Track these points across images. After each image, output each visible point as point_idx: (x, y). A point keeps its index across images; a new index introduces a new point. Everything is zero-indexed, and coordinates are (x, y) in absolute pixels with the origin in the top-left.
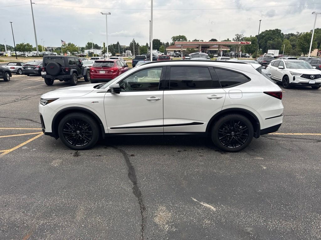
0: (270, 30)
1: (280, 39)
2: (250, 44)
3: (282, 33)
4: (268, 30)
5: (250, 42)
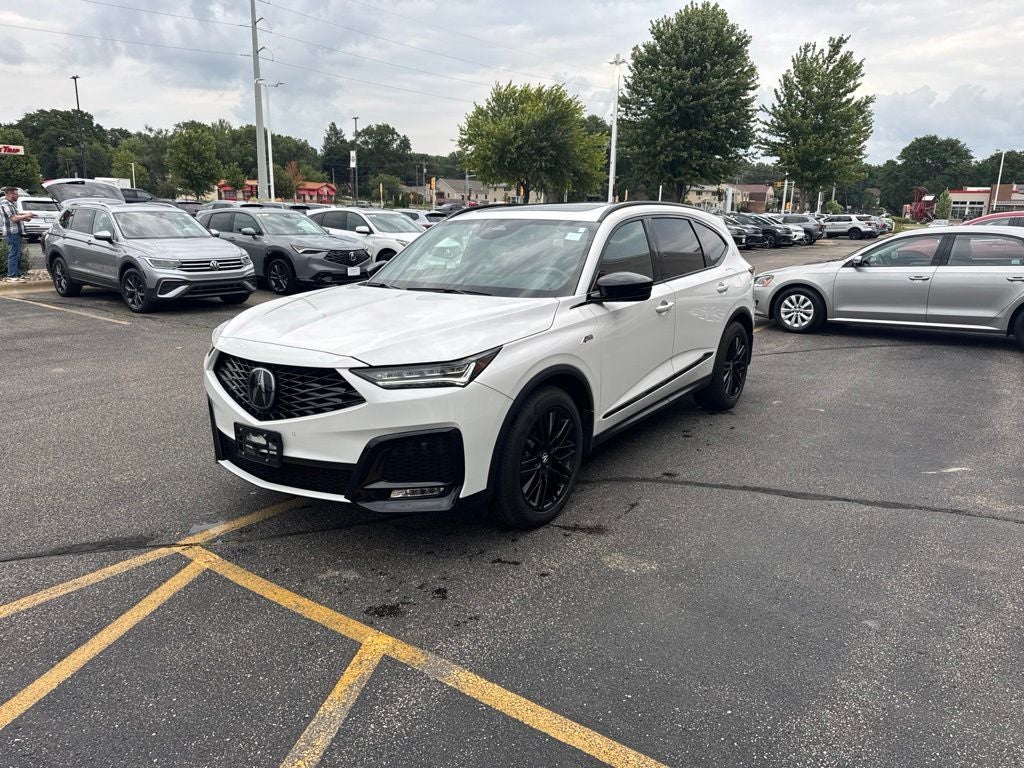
0: (55, 113)
1: (96, 145)
2: (22, 153)
3: (98, 125)
4: (48, 110)
5: (21, 148)
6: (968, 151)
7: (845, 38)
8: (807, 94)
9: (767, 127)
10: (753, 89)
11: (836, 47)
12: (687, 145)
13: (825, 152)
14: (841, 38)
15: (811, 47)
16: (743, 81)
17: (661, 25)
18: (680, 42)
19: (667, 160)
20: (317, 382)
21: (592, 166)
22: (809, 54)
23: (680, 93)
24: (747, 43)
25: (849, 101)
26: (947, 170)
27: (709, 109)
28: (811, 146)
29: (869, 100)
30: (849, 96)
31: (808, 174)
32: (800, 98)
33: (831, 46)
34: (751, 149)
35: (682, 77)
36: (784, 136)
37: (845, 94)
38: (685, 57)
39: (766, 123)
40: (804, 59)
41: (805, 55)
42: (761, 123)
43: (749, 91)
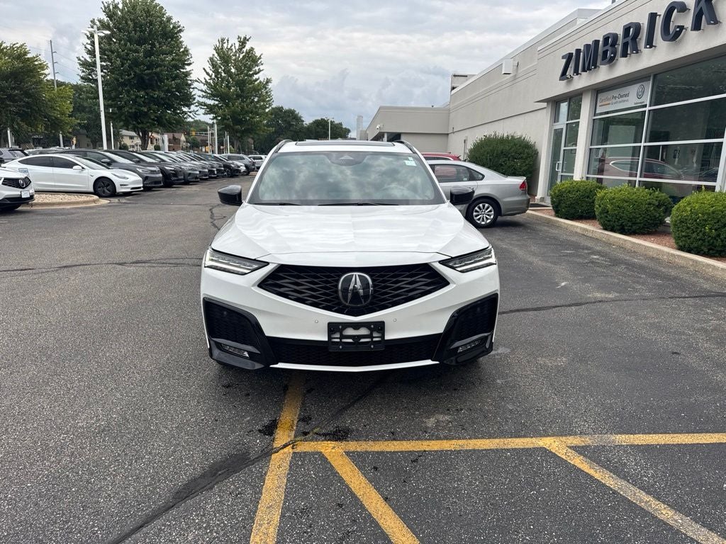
6: (301, 117)
7: (248, 38)
8: (227, 72)
9: (204, 94)
10: (189, 64)
11: (243, 42)
12: (147, 101)
13: (247, 112)
14: (245, 38)
15: (226, 41)
16: (182, 58)
17: (111, 7)
18: (129, 22)
19: (131, 111)
20: (407, 277)
21: (63, 114)
22: (225, 45)
23: (136, 63)
24: (181, 31)
25: (256, 80)
26: (291, 128)
27: (161, 76)
28: (237, 107)
29: (268, 81)
30: (256, 77)
31: (238, 127)
32: (223, 74)
33: (240, 42)
34: (193, 108)
35: (137, 51)
36: (216, 100)
37: (253, 74)
38: (136, 35)
39: (202, 91)
40: (222, 48)
41: (222, 45)
42: (198, 91)
43: (186, 67)
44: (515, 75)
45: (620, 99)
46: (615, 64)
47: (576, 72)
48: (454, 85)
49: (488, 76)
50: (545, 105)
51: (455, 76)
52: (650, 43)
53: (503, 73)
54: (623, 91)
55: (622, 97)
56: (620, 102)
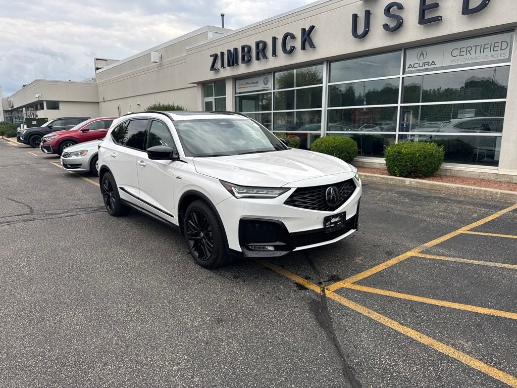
44: (161, 64)
45: (253, 85)
46: (251, 64)
47: (223, 66)
48: (99, 66)
49: (133, 62)
50: (196, 85)
51: (97, 59)
52: (274, 53)
53: (152, 61)
54: (254, 80)
55: (253, 83)
56: (253, 86)
